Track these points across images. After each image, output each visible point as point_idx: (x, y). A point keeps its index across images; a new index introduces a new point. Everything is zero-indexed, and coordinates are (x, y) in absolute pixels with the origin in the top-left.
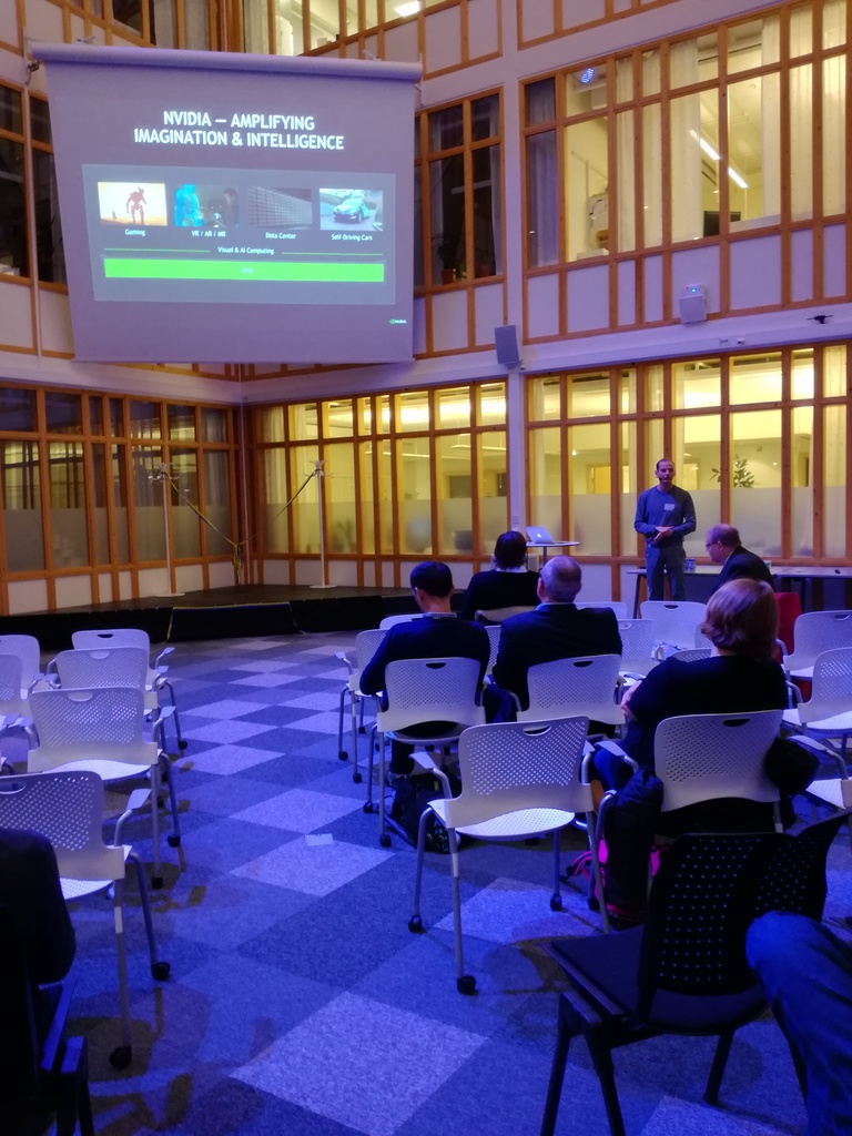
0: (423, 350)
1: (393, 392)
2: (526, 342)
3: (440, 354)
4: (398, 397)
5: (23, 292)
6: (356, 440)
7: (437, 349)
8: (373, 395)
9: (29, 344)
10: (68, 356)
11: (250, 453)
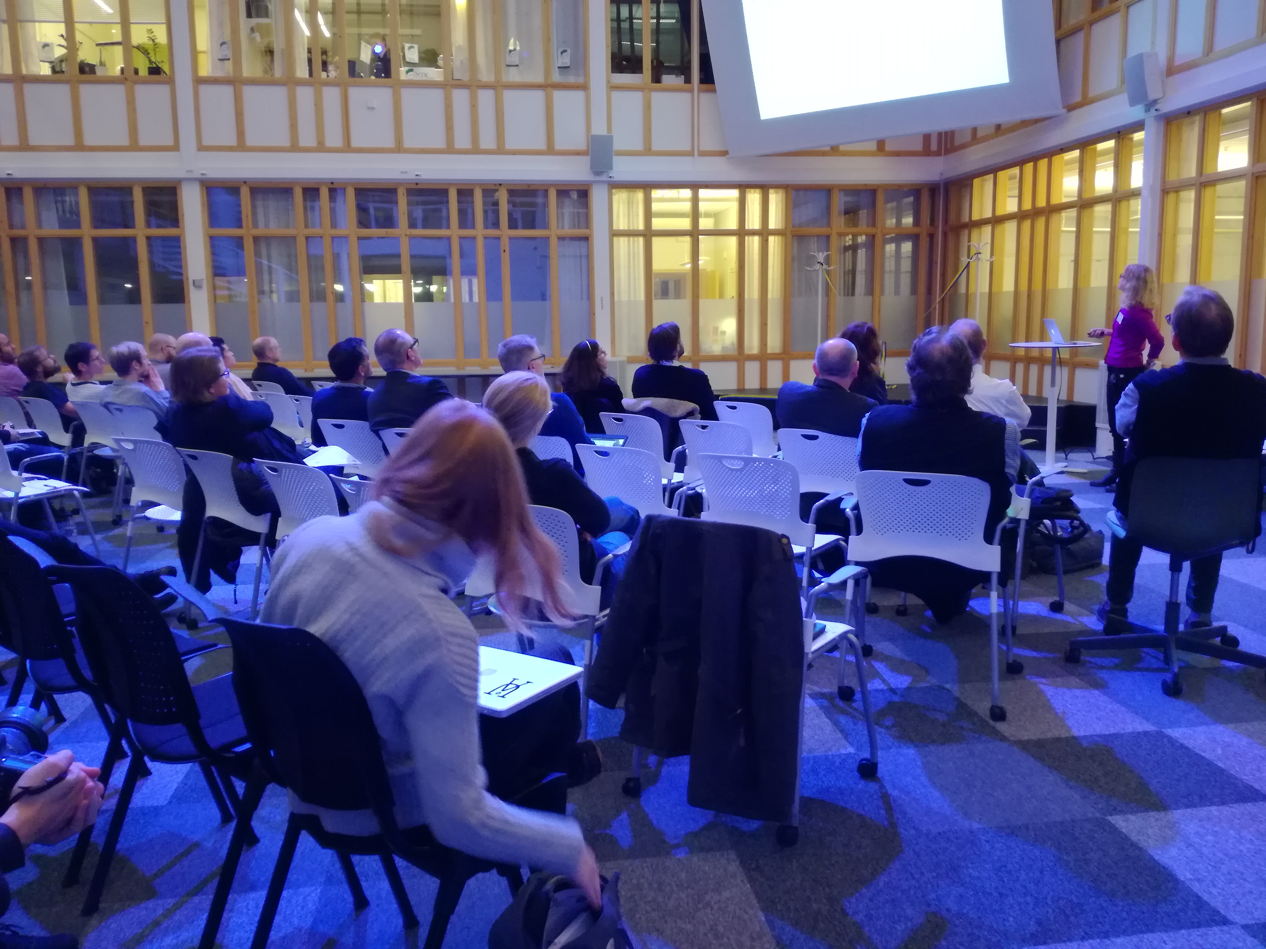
0: (1078, 98)
1: (1051, 153)
2: (1171, 70)
3: (1092, 101)
4: (1056, 159)
5: (685, 97)
6: (1020, 216)
7: (1092, 94)
8: (1035, 158)
9: (687, 147)
10: (724, 153)
11: (945, 235)
